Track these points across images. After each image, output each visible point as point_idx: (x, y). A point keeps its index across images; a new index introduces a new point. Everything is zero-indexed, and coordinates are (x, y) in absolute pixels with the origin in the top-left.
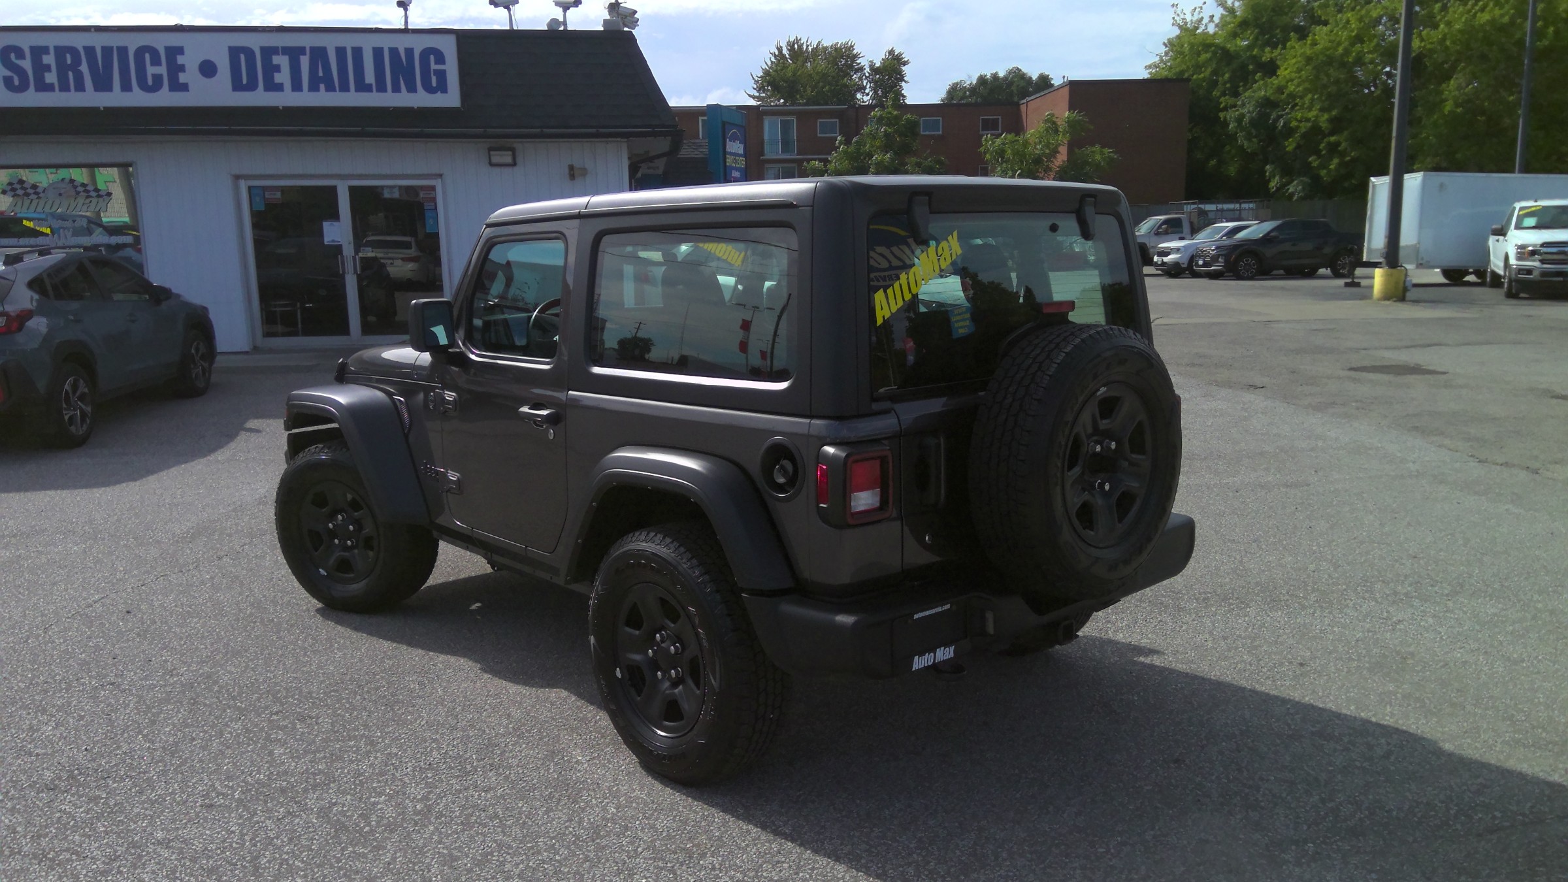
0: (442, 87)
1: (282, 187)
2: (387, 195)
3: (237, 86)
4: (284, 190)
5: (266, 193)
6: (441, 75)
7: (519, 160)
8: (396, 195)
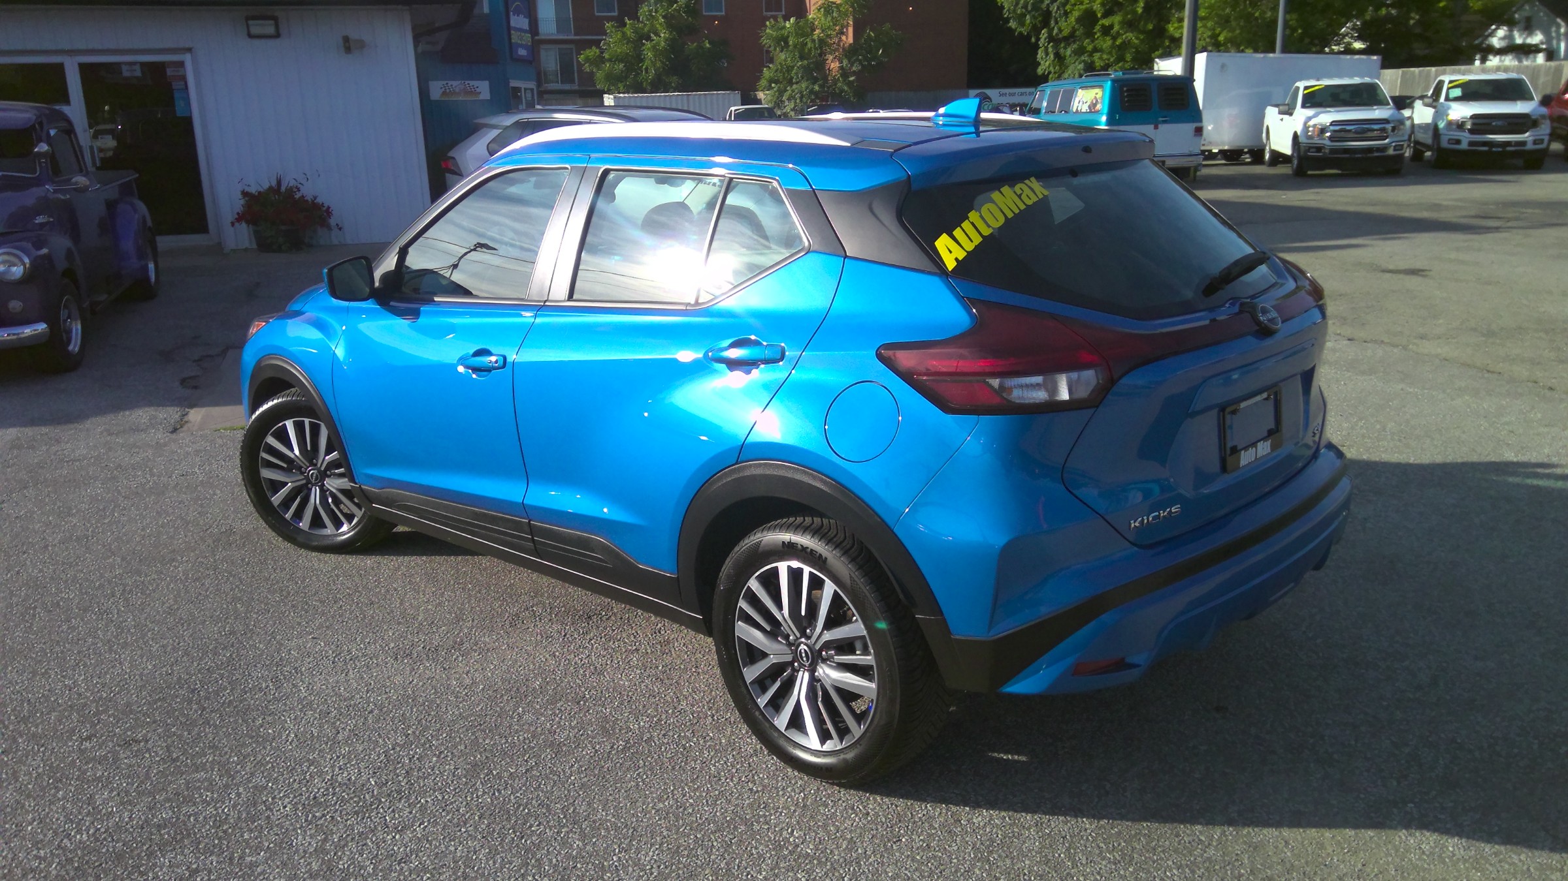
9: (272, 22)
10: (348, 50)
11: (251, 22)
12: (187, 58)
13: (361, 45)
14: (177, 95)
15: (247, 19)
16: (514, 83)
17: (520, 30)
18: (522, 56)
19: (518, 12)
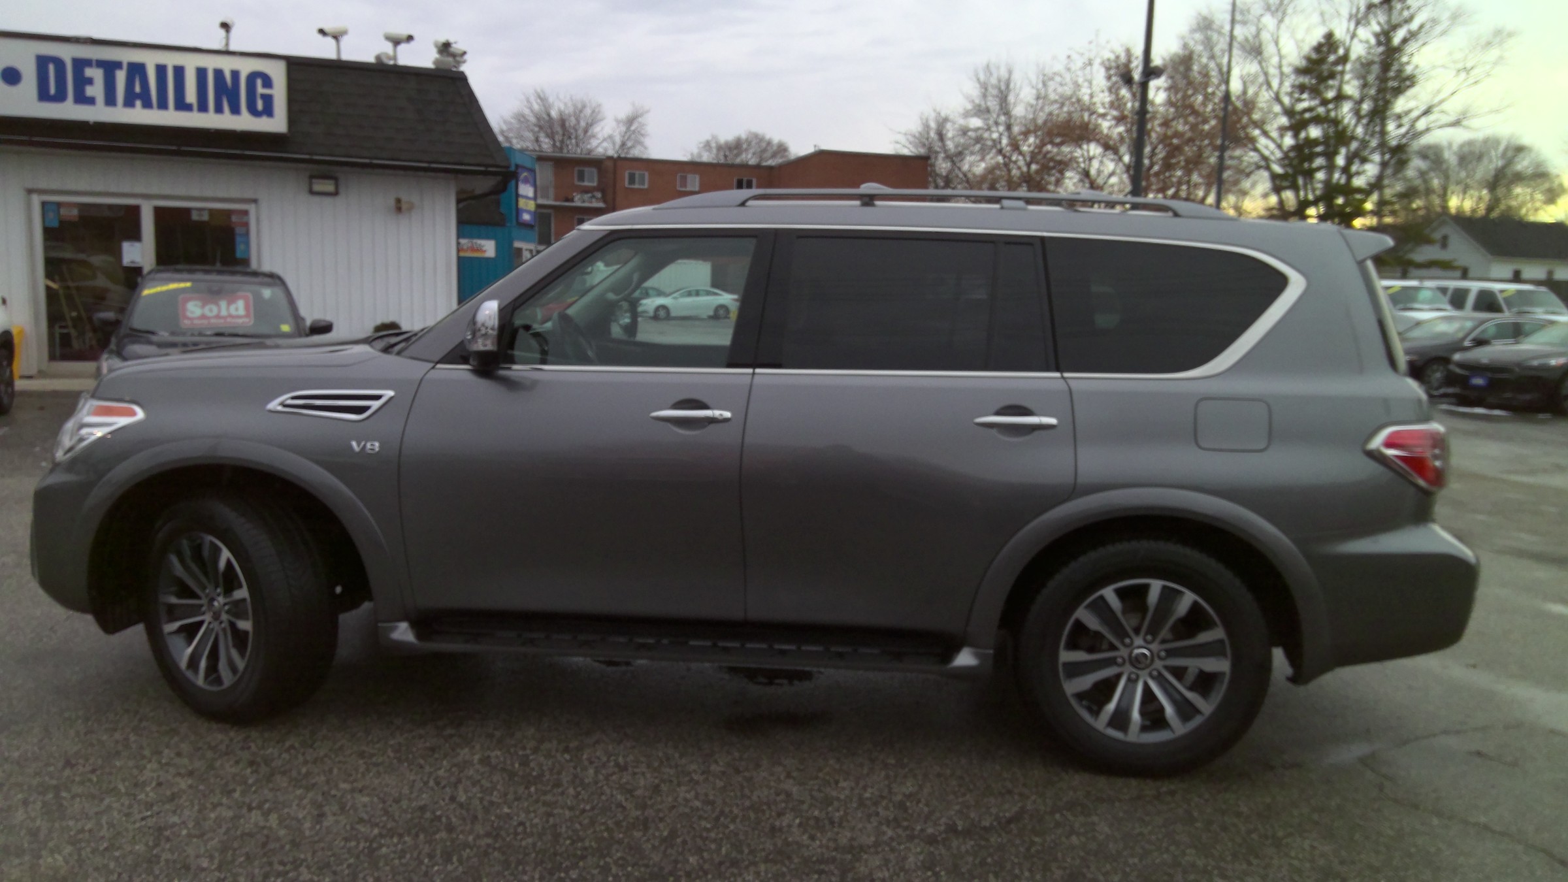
0: (268, 111)
1: (80, 204)
2: (195, 217)
3: (44, 95)
4: (81, 206)
5: (62, 209)
6: (268, 100)
7: (342, 190)
8: (205, 217)
9: (332, 182)
10: (399, 209)
11: (314, 181)
12: (252, 208)
13: (411, 207)
14: (238, 239)
15: (312, 177)
16: (517, 244)
17: (527, 198)
18: (525, 221)
19: (526, 181)
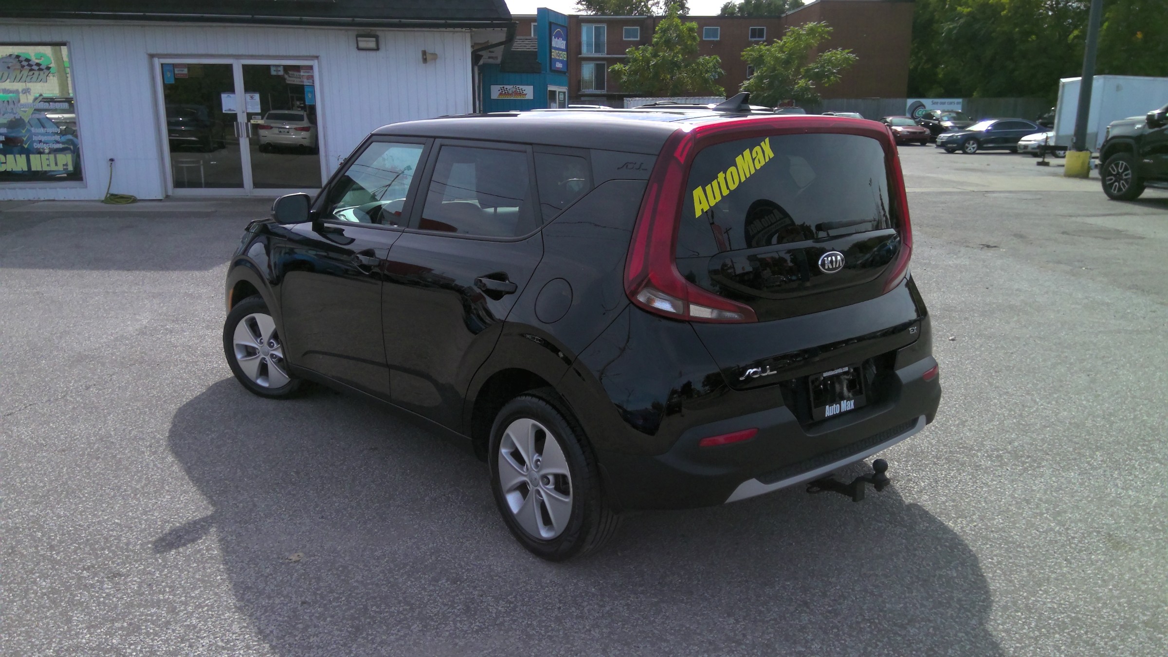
1: (188, 64)
2: (273, 73)
4: (189, 67)
5: (176, 69)
7: (382, 46)
8: (281, 72)
9: (374, 39)
10: (425, 60)
11: (359, 39)
12: (315, 63)
13: (435, 56)
14: (307, 89)
15: (358, 36)
16: (551, 88)
17: (559, 49)
18: (558, 68)
19: (558, 36)
